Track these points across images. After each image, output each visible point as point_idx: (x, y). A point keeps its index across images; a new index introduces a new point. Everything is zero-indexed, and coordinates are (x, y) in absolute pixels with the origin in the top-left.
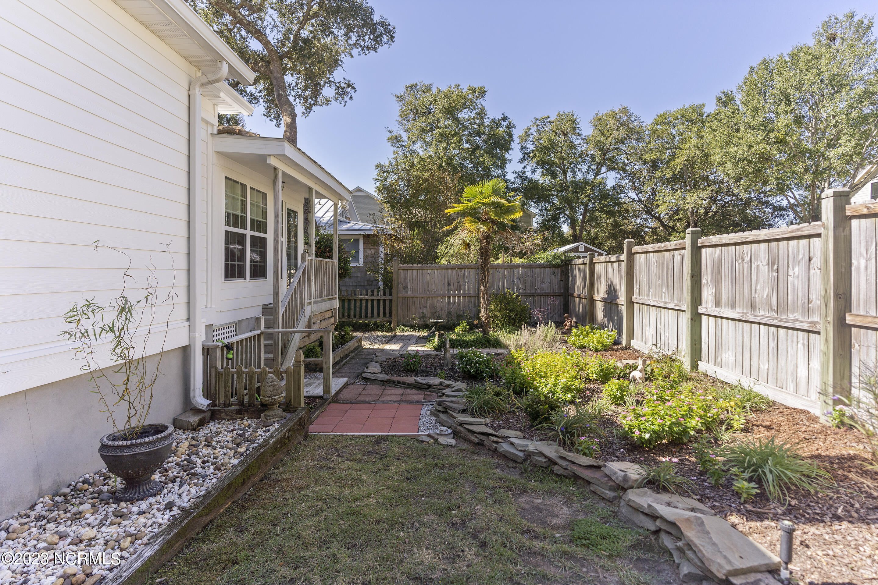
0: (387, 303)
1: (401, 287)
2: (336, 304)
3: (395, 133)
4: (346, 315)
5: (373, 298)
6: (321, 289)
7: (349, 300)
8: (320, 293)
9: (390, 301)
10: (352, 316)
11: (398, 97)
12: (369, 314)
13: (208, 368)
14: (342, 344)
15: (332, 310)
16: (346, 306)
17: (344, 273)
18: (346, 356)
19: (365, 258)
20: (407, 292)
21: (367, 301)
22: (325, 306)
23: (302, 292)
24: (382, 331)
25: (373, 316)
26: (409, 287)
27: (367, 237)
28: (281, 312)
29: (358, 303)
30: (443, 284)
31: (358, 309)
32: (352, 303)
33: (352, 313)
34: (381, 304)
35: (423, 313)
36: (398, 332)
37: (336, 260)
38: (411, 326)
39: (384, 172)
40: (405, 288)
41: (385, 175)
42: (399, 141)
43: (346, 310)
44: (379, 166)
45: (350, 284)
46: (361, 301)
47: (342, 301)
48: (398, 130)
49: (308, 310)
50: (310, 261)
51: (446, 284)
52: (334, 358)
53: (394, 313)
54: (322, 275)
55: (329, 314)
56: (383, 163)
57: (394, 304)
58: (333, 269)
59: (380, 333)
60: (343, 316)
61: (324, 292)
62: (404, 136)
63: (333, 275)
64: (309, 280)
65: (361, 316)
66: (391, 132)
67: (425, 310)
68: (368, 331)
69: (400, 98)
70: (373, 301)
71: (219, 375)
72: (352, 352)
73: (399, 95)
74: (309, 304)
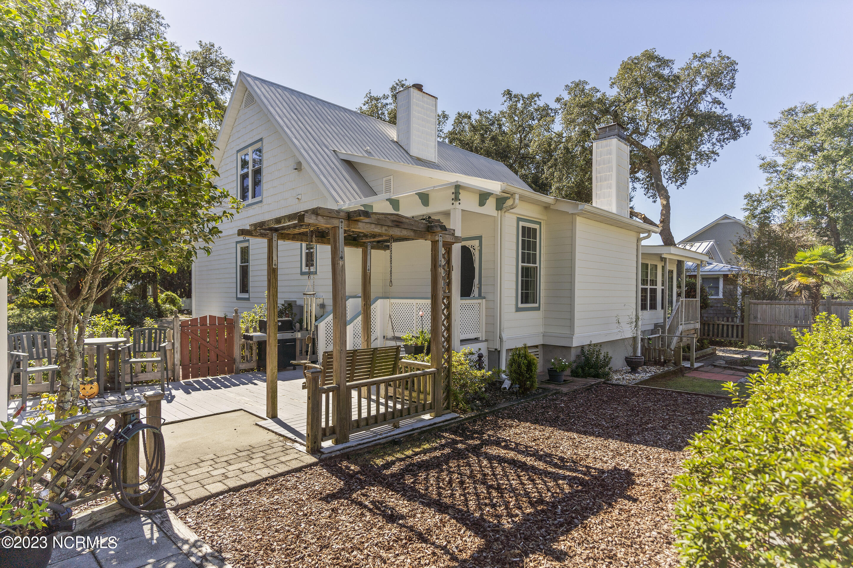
0: (740, 328)
1: (752, 317)
2: (698, 326)
3: (768, 160)
4: (706, 334)
5: (728, 323)
6: (688, 316)
7: (709, 324)
8: (687, 319)
9: (743, 326)
10: (711, 335)
11: (771, 124)
12: (725, 335)
13: (643, 346)
14: (701, 349)
15: (696, 329)
16: (706, 328)
17: (704, 305)
18: (704, 356)
19: (724, 293)
20: (757, 321)
21: (723, 325)
22: (691, 326)
23: (678, 318)
24: (735, 347)
25: (727, 336)
26: (759, 317)
27: (725, 276)
28: (667, 328)
29: (716, 327)
30: (790, 317)
31: (716, 331)
32: (711, 326)
33: (711, 333)
34: (735, 328)
35: (771, 337)
36: (748, 349)
37: (698, 299)
38: (760, 346)
39: (754, 201)
40: (756, 318)
41: (755, 203)
42: (774, 167)
43: (706, 331)
44: (749, 196)
45: (711, 312)
46: (718, 325)
47: (703, 324)
48: (771, 156)
49: (681, 328)
50: (682, 302)
51: (793, 316)
52: (696, 355)
53: (745, 335)
54: (689, 308)
55: (693, 332)
56: (753, 193)
57: (745, 329)
58: (696, 304)
59: (733, 349)
60: (704, 335)
61: (690, 318)
62: (781, 160)
63: (696, 308)
64: (682, 311)
65: (718, 336)
66: (763, 159)
67: (773, 335)
68: (724, 346)
69: (774, 124)
70: (728, 325)
71: (646, 349)
72: (708, 355)
73: (773, 121)
74: (681, 324)
